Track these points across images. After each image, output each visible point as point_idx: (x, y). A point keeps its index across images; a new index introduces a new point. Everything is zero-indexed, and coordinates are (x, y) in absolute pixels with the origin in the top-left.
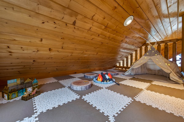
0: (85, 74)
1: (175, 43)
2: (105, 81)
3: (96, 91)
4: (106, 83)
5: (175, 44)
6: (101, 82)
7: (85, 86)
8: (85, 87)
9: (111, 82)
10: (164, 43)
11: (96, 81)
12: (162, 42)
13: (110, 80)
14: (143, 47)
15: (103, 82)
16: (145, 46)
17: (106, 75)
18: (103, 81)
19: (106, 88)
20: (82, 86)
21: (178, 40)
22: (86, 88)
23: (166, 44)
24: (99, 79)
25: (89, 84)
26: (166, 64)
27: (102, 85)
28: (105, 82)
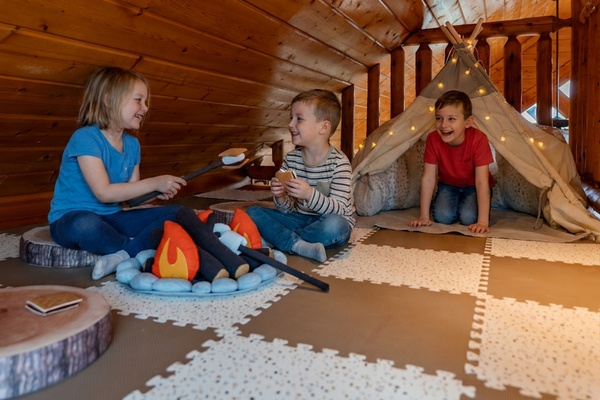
0: (29, 236)
1: (545, 37)
2: (223, 272)
3: (166, 375)
4: (231, 285)
5: (546, 43)
6: (187, 286)
7: (53, 340)
8: (47, 351)
9: (266, 271)
10: (501, 33)
11: (146, 282)
12: (496, 27)
13: (253, 259)
14: (410, 51)
15: (203, 287)
16: (415, 43)
17: (219, 227)
18: (202, 275)
19: (245, 331)
20: (20, 350)
21: (556, 22)
22: (64, 365)
23: (512, 38)
24: (172, 259)
25: (86, 323)
26: (532, 140)
27: (204, 303)
28: (222, 284)
